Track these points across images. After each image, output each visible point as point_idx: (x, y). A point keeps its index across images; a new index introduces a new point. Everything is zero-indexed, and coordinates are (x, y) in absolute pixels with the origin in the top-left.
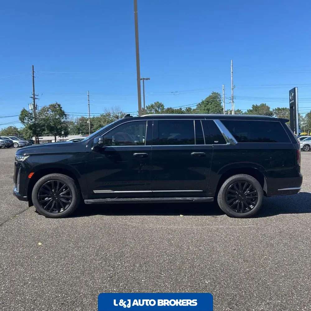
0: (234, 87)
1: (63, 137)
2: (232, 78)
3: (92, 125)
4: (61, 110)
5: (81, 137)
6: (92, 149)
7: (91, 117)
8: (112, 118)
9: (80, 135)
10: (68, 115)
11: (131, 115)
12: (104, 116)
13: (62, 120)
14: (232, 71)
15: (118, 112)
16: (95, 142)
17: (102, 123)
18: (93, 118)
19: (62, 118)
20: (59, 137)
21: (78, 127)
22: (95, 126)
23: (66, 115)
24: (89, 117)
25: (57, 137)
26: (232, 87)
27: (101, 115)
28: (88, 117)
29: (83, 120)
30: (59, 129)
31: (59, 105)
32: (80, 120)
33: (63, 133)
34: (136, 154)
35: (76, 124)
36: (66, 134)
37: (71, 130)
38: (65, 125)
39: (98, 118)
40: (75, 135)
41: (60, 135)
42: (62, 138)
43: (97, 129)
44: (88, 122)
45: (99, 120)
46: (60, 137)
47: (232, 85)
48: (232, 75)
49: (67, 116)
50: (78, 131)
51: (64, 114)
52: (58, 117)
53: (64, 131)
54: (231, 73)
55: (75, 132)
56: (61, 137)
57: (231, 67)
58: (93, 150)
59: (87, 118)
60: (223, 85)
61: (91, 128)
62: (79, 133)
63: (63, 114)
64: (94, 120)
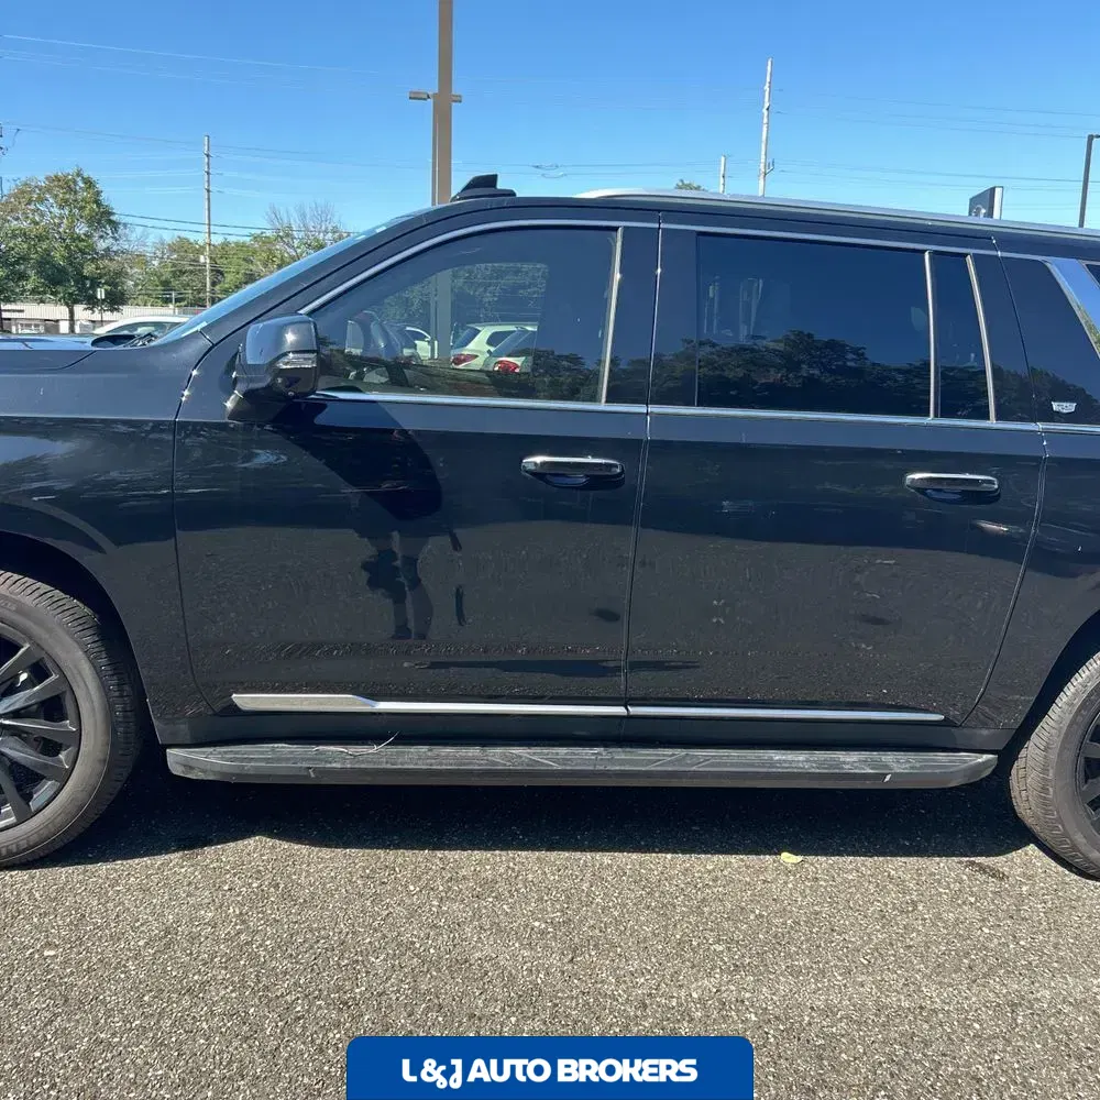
0: (770, 166)
1: (101, 311)
2: (765, 129)
3: (218, 273)
4: (97, 202)
5: (174, 315)
6: (229, 405)
7: (217, 240)
8: (299, 251)
9: (171, 306)
10: (125, 225)
11: (500, 185)
12: (267, 241)
13: (102, 245)
14: (767, 105)
15: (323, 228)
16: (251, 359)
17: (258, 267)
18: (226, 244)
19: (101, 237)
20: (86, 309)
21: (163, 278)
22: (229, 277)
23: (115, 225)
24: (207, 241)
25: (79, 310)
26: (762, 165)
27: (256, 238)
28: (201, 239)
29: (182, 247)
30: (87, 278)
31: (89, 183)
32: (172, 249)
33: (101, 294)
34: (539, 459)
35: (156, 263)
36: (116, 300)
37: (136, 285)
38: (113, 266)
39: (241, 246)
40: (152, 305)
41: (92, 302)
42: (97, 316)
43: (237, 287)
44: (202, 259)
45: (245, 253)
46: (91, 309)
47: (763, 157)
48: (765, 120)
49: (121, 229)
50: (164, 291)
51: (111, 222)
52: (81, 229)
53: (106, 287)
54: (765, 111)
55: (149, 295)
56: (94, 312)
57: (767, 88)
58: (235, 414)
59: (201, 242)
60: (723, 159)
61: (214, 284)
62: (167, 301)
63: (103, 218)
64: (225, 256)
